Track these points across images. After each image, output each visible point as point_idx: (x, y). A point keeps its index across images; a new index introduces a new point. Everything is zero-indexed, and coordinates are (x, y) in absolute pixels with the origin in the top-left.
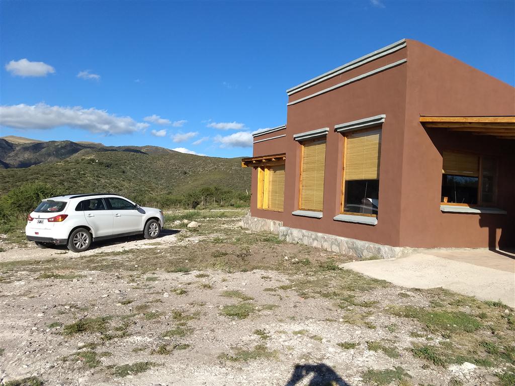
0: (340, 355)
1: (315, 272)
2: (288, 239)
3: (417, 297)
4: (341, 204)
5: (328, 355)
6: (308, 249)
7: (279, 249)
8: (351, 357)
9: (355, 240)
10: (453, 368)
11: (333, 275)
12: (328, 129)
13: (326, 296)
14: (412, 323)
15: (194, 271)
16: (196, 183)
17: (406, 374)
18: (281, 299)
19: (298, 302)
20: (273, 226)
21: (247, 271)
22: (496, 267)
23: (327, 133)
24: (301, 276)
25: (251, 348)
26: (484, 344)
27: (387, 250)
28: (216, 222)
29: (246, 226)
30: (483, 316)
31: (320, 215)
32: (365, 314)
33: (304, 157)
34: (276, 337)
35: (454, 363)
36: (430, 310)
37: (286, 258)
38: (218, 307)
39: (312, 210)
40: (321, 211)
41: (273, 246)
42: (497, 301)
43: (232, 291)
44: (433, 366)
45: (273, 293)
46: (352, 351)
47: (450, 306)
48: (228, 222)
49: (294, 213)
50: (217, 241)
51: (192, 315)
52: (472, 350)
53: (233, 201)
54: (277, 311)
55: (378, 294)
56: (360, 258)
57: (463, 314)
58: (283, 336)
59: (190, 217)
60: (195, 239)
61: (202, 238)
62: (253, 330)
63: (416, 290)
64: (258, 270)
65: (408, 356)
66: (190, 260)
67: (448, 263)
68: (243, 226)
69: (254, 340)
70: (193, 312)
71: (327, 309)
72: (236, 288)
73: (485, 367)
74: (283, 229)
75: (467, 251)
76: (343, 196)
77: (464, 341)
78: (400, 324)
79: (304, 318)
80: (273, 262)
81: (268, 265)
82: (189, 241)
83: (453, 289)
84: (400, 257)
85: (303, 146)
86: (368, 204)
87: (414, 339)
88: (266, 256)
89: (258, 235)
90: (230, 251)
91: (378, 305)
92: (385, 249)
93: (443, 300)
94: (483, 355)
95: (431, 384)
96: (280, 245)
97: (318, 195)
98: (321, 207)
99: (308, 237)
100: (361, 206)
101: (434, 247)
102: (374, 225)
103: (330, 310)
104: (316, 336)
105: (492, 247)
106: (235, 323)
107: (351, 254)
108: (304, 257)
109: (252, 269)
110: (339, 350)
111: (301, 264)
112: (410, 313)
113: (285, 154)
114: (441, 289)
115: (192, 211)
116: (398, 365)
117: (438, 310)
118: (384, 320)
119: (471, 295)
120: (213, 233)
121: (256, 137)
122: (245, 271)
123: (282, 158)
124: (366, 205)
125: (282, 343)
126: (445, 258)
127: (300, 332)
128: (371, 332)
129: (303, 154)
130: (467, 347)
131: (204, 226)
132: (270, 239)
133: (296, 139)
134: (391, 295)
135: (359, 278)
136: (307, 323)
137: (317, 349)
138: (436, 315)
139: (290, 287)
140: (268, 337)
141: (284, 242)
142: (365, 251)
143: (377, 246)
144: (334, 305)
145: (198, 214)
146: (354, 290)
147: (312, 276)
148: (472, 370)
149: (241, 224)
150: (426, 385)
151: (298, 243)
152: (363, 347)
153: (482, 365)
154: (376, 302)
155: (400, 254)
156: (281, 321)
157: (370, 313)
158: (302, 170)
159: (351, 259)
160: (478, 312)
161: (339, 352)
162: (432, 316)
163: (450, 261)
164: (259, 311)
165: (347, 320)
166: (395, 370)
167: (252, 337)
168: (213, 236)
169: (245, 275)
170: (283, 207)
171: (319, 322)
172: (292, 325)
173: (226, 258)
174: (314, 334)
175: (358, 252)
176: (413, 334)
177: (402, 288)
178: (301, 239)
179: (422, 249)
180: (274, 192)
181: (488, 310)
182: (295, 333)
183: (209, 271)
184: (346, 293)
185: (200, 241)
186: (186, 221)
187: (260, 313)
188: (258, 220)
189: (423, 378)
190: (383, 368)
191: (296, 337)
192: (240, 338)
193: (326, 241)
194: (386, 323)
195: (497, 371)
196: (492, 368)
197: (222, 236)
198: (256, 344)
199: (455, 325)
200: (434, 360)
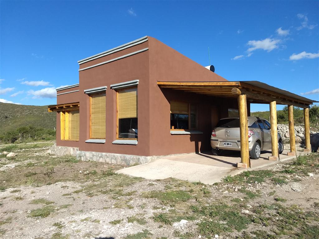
0: (110, 229)
1: (99, 179)
2: (82, 159)
3: (158, 185)
4: (117, 133)
5: (103, 231)
6: (96, 164)
7: (76, 166)
8: (117, 229)
9: (125, 155)
10: (176, 224)
11: (111, 178)
12: (106, 87)
13: (104, 193)
14: (154, 201)
15: (10, 189)
16: (15, 124)
17: (150, 234)
18: (74, 200)
19: (86, 200)
20: (72, 151)
21: (51, 184)
22: (199, 162)
23: (106, 89)
24: (90, 183)
25: (50, 236)
26: (192, 207)
27: (143, 158)
28: (30, 151)
29: (53, 153)
30: (191, 191)
31: (104, 141)
32: (128, 200)
33: (92, 105)
34: (69, 225)
35: (176, 221)
36: (164, 191)
37: (81, 172)
38: (26, 212)
39: (98, 138)
40: (104, 139)
41: (71, 165)
42: (198, 182)
43: (38, 200)
44: (165, 226)
45: (69, 196)
46: (118, 225)
47: (175, 187)
48: (39, 151)
49: (86, 141)
50: (30, 165)
51: (5, 221)
52: (186, 212)
53: (44, 136)
54: (71, 208)
55: (136, 186)
56: (128, 166)
57: (181, 191)
58: (74, 224)
59: (9, 150)
60: (12, 165)
61: (17, 164)
62: (53, 224)
63: (158, 180)
64: (59, 182)
65: (151, 222)
66: (7, 181)
67: (175, 163)
68: (51, 153)
69: (53, 230)
70: (6, 218)
71: (105, 201)
72: (41, 197)
73: (192, 220)
74: (78, 152)
75: (185, 155)
76: (118, 128)
77: (182, 207)
78: (148, 203)
79: (89, 210)
80: (71, 175)
81: (67, 178)
82: (7, 167)
83: (177, 177)
84: (150, 162)
85: (91, 98)
86: (132, 132)
87: (155, 211)
88: (65, 172)
89: (61, 158)
90: (38, 171)
91: (136, 193)
92: (142, 158)
93: (172, 185)
94: (191, 214)
95: (163, 236)
96: (77, 163)
97: (102, 128)
98: (104, 136)
99: (96, 156)
100: (128, 134)
101: (168, 154)
102: (136, 145)
103: (107, 201)
104: (96, 220)
105: (197, 152)
106: (39, 221)
107: (123, 164)
108: (92, 169)
109: (55, 182)
110: (110, 226)
111: (90, 175)
112: (154, 195)
113: (79, 102)
114: (171, 178)
115: (11, 145)
116: (145, 228)
117: (169, 191)
118: (139, 202)
119: (186, 180)
120: (27, 160)
121: (58, 91)
122: (49, 184)
123: (77, 105)
124: (131, 133)
125: (73, 229)
126: (173, 160)
127: (85, 219)
128: (130, 211)
129: (91, 103)
130: (183, 211)
131: (20, 155)
132: (69, 160)
133: (86, 93)
134: (144, 185)
135: (126, 178)
136: (90, 213)
137: (96, 228)
138: (167, 194)
139: (81, 191)
140: (63, 226)
141: (80, 161)
142: (131, 161)
143: (138, 157)
144: (110, 198)
145: (16, 147)
146: (122, 186)
147: (97, 181)
148: (185, 224)
149: (49, 151)
150: (160, 237)
151: (89, 161)
152: (125, 221)
153: (190, 220)
154: (135, 191)
155: (150, 161)
156: (73, 214)
157: (131, 199)
158: (91, 113)
159: (123, 167)
160: (189, 189)
161: (110, 227)
162: (165, 195)
163: (176, 161)
164: (58, 210)
165: (117, 206)
166: (143, 232)
167: (51, 229)
168: (26, 162)
169: (49, 187)
170: (79, 138)
171: (99, 211)
172: (80, 216)
173: (36, 177)
174: (95, 219)
175: (127, 162)
176: (155, 208)
177: (150, 180)
178: (92, 158)
179: (162, 156)
180: (73, 128)
181: (194, 187)
182: (82, 221)
183: (22, 188)
184: (118, 189)
185: (16, 166)
186: (5, 153)
187: (58, 212)
188: (62, 148)
189: (159, 234)
190: (136, 232)
191: (82, 223)
192: (43, 231)
193: (108, 157)
194: (140, 204)
195: (198, 222)
196: (195, 221)
197: (33, 161)
198: (54, 233)
199: (177, 199)
200: (165, 222)
